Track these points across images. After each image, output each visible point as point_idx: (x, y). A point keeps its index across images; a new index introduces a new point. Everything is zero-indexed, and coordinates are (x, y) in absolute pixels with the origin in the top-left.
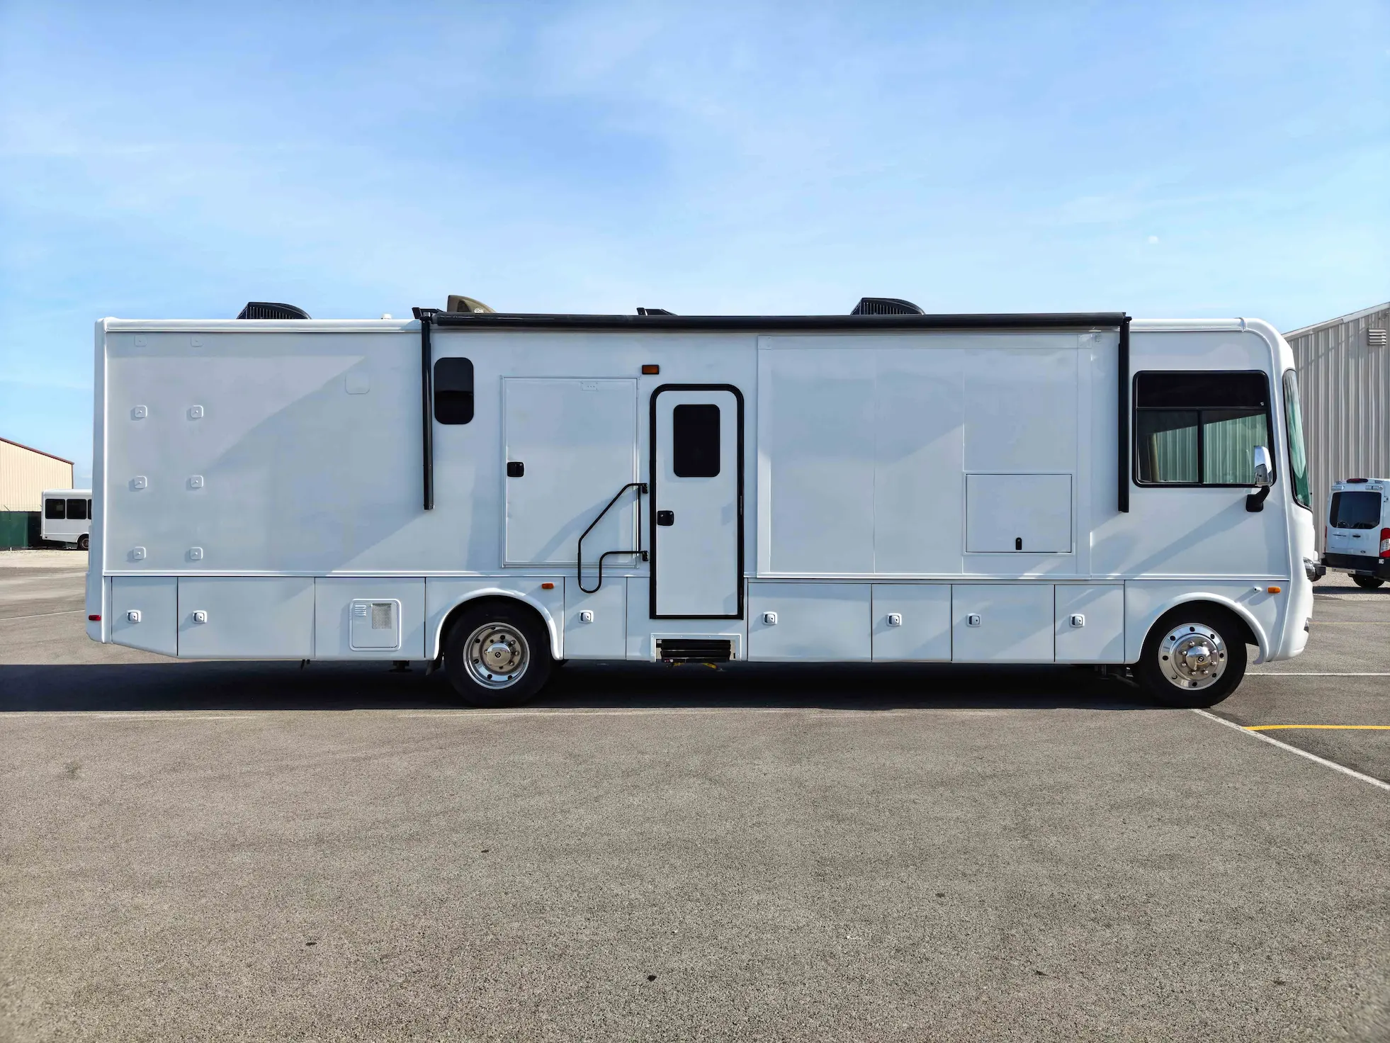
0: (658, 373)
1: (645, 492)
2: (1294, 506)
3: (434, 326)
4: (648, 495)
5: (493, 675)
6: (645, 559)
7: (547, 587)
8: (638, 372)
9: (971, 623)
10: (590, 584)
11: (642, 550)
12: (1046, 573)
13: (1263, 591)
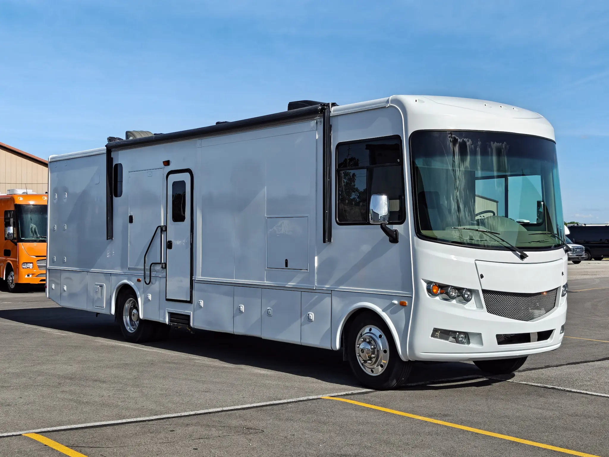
0: (169, 164)
2: (416, 238)
6: (164, 267)
7: (139, 281)
8: (162, 164)
11: (163, 262)
12: (298, 283)
13: (398, 304)
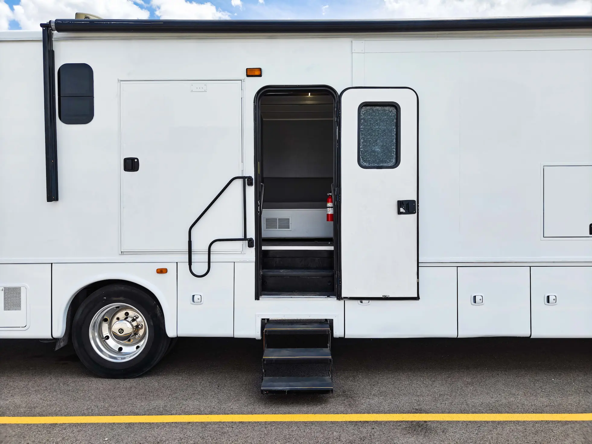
0: (260, 75)
1: (250, 184)
3: (56, 34)
4: (253, 187)
5: (123, 347)
6: (250, 245)
7: (162, 271)
8: (243, 74)
9: (548, 302)
10: (200, 268)
11: (248, 237)
